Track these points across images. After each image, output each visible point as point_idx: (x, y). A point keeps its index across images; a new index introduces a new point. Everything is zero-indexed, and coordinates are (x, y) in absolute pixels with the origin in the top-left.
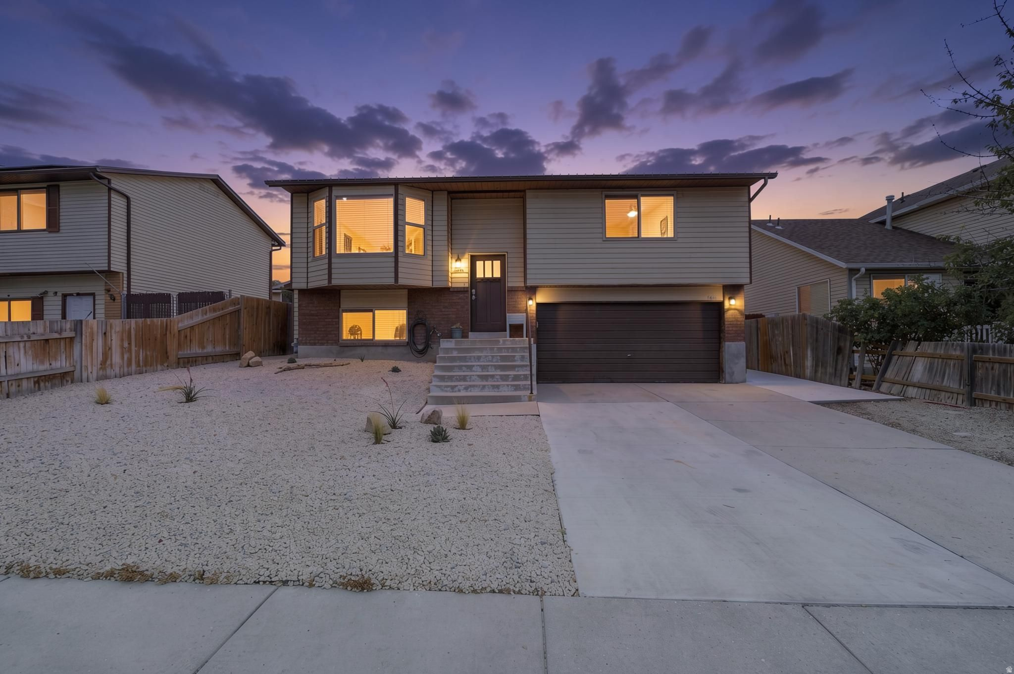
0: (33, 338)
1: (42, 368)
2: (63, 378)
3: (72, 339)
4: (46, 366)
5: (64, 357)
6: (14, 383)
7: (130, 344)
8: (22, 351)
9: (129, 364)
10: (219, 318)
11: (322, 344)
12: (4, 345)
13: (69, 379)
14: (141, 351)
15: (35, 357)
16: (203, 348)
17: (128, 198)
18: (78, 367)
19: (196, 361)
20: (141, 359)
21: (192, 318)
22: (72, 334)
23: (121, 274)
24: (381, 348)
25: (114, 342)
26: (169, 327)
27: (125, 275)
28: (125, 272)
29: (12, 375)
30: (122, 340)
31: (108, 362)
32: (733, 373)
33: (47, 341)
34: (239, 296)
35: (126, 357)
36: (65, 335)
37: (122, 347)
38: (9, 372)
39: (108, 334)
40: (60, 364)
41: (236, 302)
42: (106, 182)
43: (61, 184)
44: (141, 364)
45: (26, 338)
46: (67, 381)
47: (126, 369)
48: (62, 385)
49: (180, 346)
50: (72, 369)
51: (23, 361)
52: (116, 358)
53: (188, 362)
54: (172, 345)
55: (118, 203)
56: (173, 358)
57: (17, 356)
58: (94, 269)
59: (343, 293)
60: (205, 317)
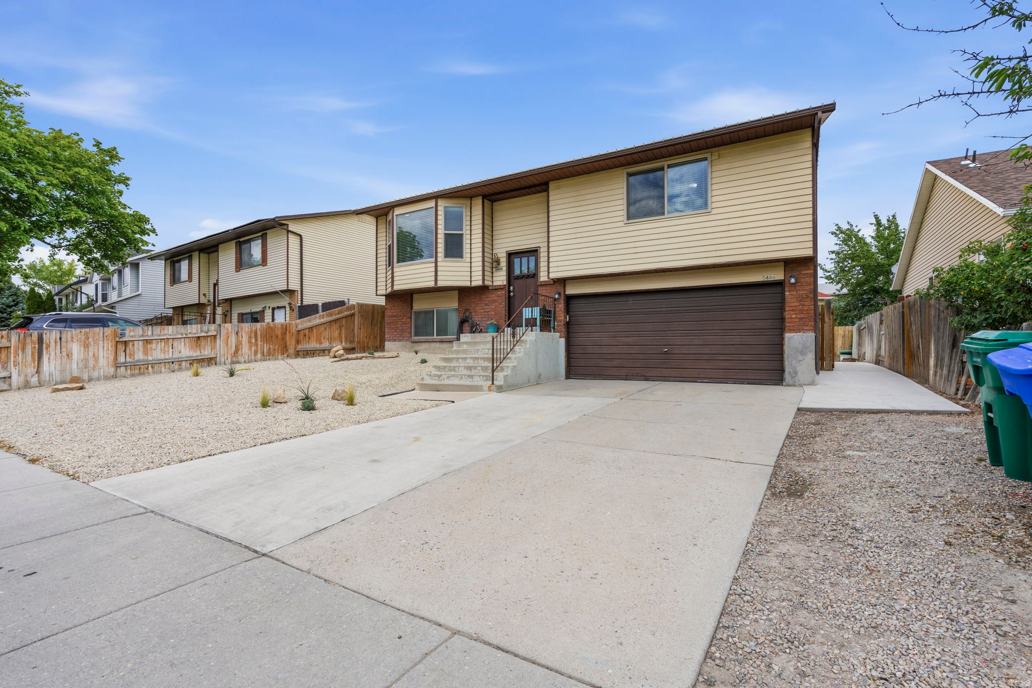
0: (189, 336)
1: (195, 354)
2: (210, 361)
3: (215, 336)
4: (198, 353)
5: (210, 348)
6: (177, 363)
7: (256, 340)
8: (183, 343)
9: (256, 353)
10: (335, 321)
11: (400, 341)
12: (171, 340)
13: (213, 362)
14: (265, 345)
15: (191, 348)
16: (321, 343)
17: (300, 236)
18: (218, 355)
19: (314, 354)
20: (265, 351)
21: (310, 321)
22: (215, 333)
23: (296, 292)
24: (438, 343)
25: (244, 338)
26: (288, 328)
27: (299, 292)
28: (300, 290)
29: (176, 358)
30: (250, 337)
31: (240, 352)
32: (796, 373)
33: (199, 337)
34: (355, 303)
35: (253, 348)
36: (210, 334)
37: (250, 342)
38: (174, 356)
39: (240, 334)
40: (207, 352)
41: (353, 307)
42: (285, 227)
43: (268, 232)
44: (265, 354)
45: (184, 336)
46: (212, 364)
47: (253, 357)
48: (209, 366)
49: (298, 342)
50: (215, 356)
51: (183, 350)
52: (245, 349)
53: (307, 354)
54: (291, 343)
55: (294, 241)
56: (291, 351)
57: (179, 347)
58: (278, 290)
59: (415, 296)
60: (322, 320)
